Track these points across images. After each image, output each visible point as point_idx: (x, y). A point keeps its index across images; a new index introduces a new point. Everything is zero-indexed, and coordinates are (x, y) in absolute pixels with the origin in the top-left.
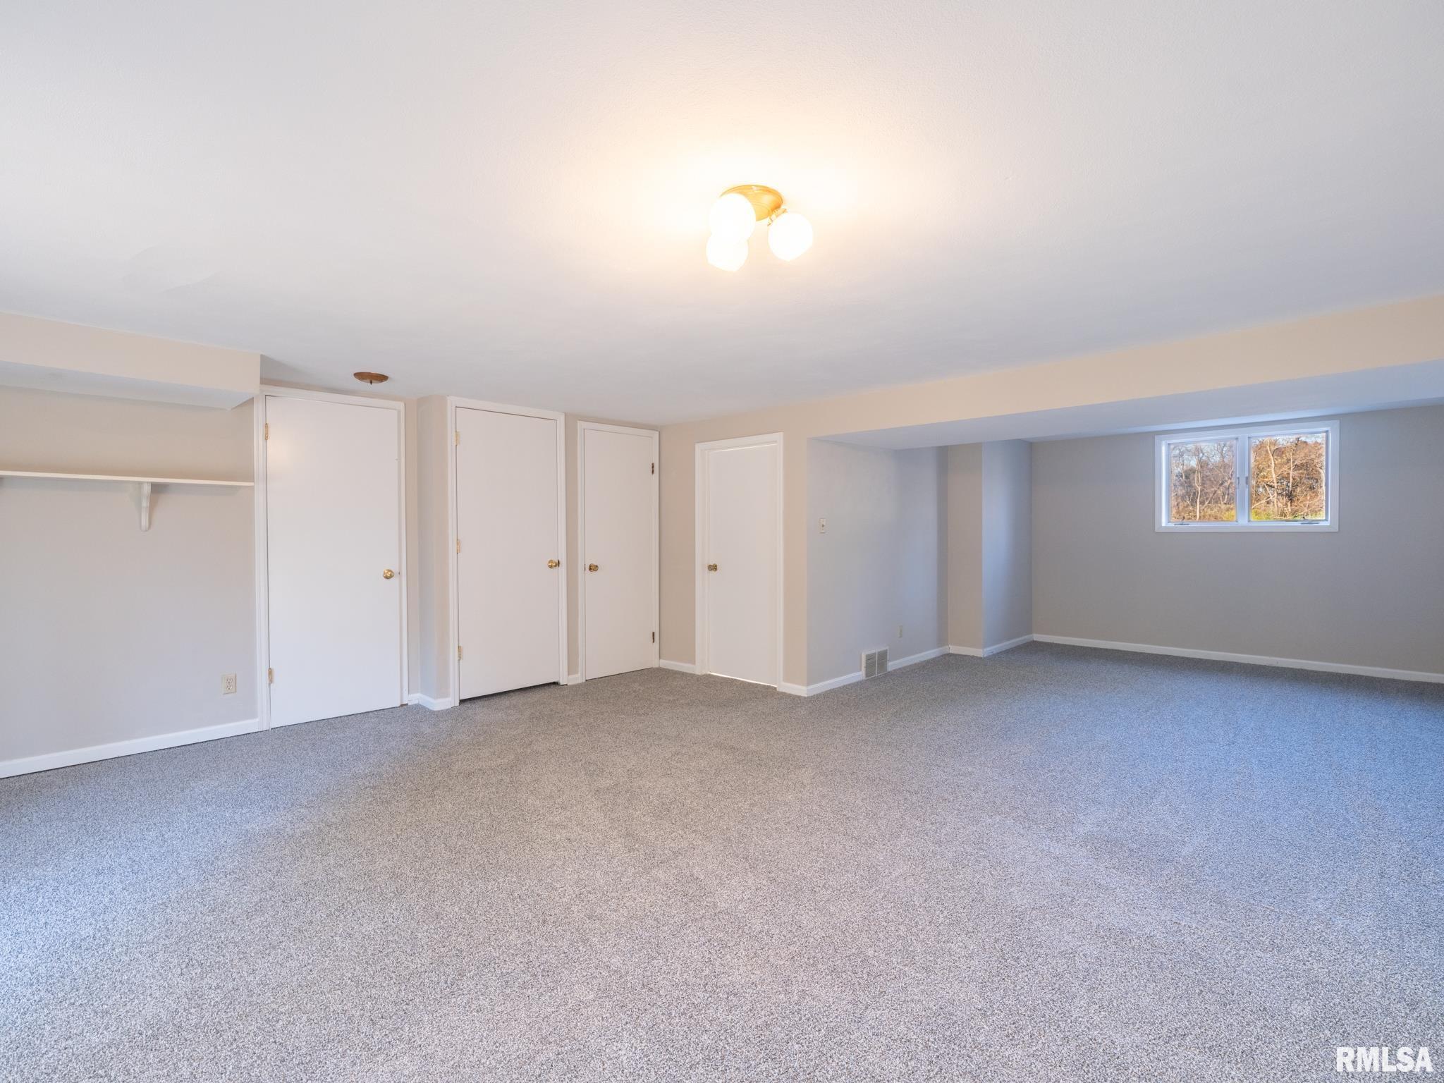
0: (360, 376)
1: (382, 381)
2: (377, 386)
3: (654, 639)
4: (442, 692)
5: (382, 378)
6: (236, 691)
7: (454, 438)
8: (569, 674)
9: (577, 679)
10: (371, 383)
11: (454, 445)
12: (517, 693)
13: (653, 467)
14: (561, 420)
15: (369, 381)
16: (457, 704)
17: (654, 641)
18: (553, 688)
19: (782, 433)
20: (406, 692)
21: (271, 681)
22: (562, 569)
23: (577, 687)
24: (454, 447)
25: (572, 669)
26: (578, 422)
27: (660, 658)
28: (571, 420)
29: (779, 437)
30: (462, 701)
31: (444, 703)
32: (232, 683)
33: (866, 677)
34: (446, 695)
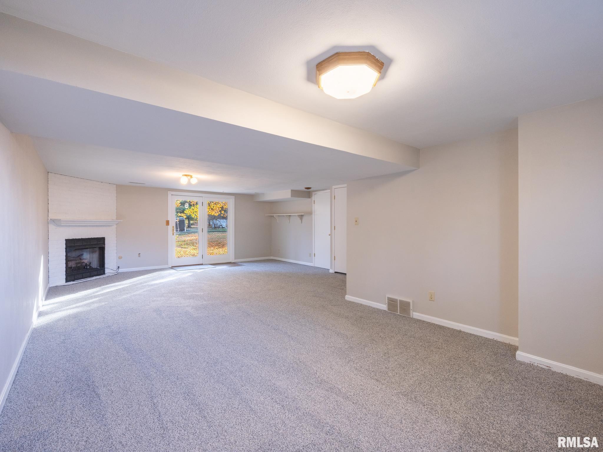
0: (306, 188)
6: (311, 257)
7: (334, 198)
16: (334, 272)
24: (334, 200)
31: (331, 271)
32: (310, 255)
33: (388, 310)
34: (332, 269)
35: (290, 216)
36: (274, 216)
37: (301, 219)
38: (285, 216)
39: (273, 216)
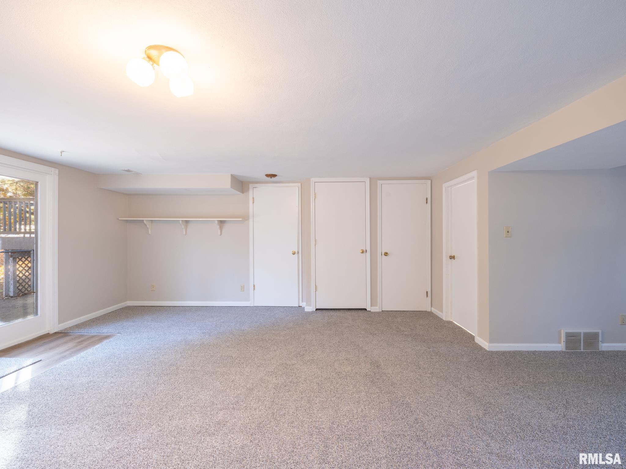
0: (267, 175)
1: (275, 177)
2: (274, 179)
3: (427, 295)
4: (309, 304)
5: (274, 176)
6: (244, 291)
7: (314, 196)
8: (371, 306)
9: (376, 309)
10: (271, 178)
11: (314, 199)
12: (356, 311)
13: (427, 200)
14: (368, 181)
15: (270, 177)
16: (315, 310)
17: (427, 297)
18: (363, 311)
19: (476, 170)
20: (301, 301)
21: (254, 289)
22: (368, 254)
23: (375, 313)
24: (314, 200)
25: (373, 303)
26: (378, 181)
27: (431, 306)
28: (373, 181)
29: (474, 173)
30: (317, 309)
31: (309, 309)
32: (243, 288)
33: (566, 349)
34: (310, 305)
35: (187, 222)
36: (145, 222)
37: (221, 228)
38: (181, 222)
39: (143, 220)
